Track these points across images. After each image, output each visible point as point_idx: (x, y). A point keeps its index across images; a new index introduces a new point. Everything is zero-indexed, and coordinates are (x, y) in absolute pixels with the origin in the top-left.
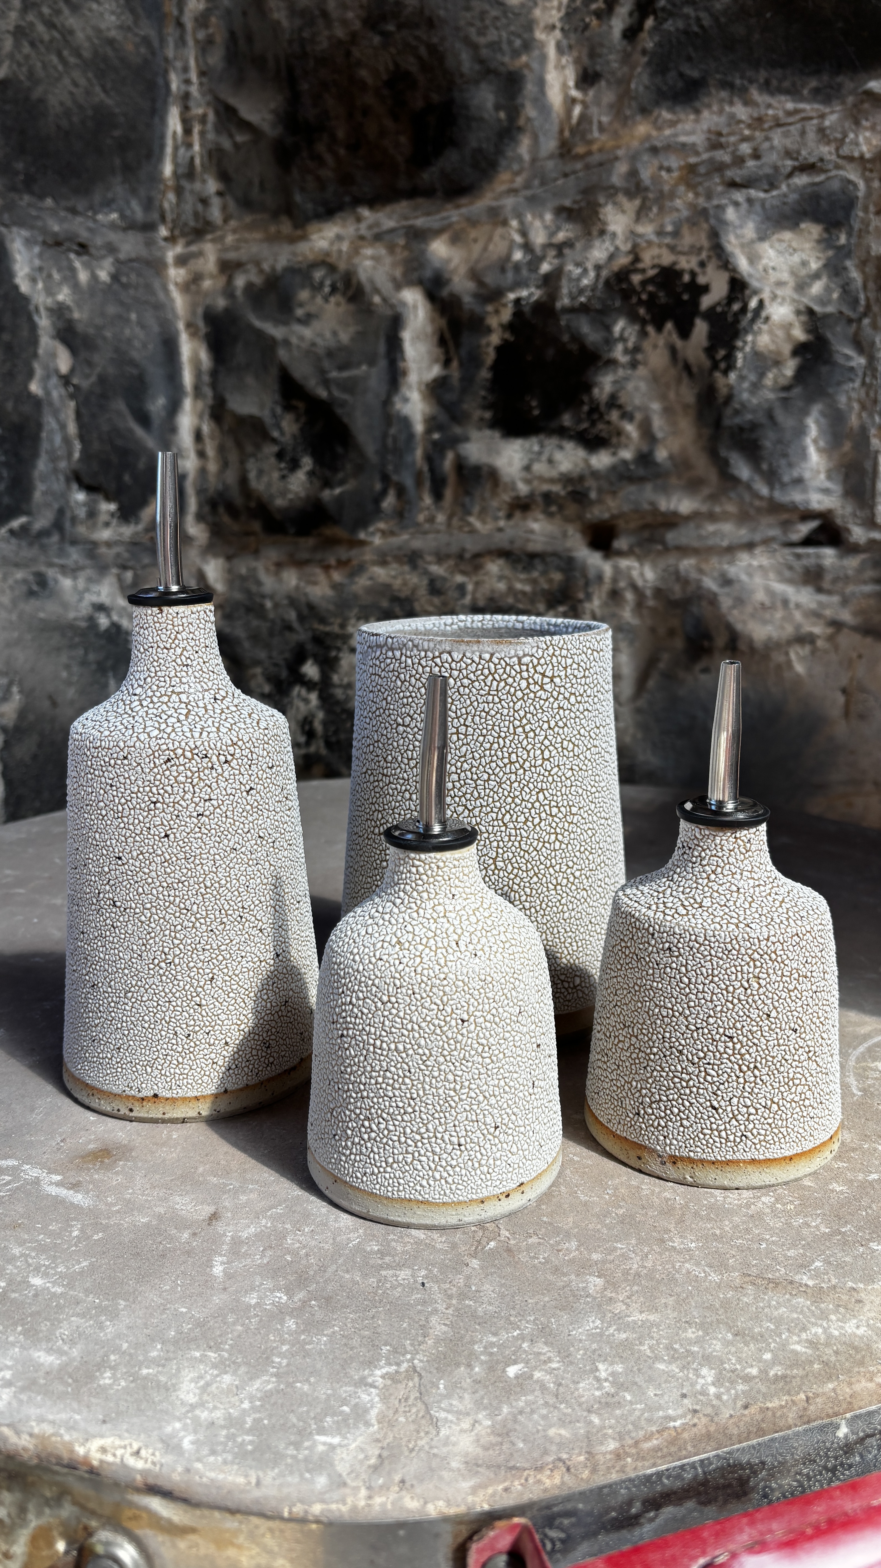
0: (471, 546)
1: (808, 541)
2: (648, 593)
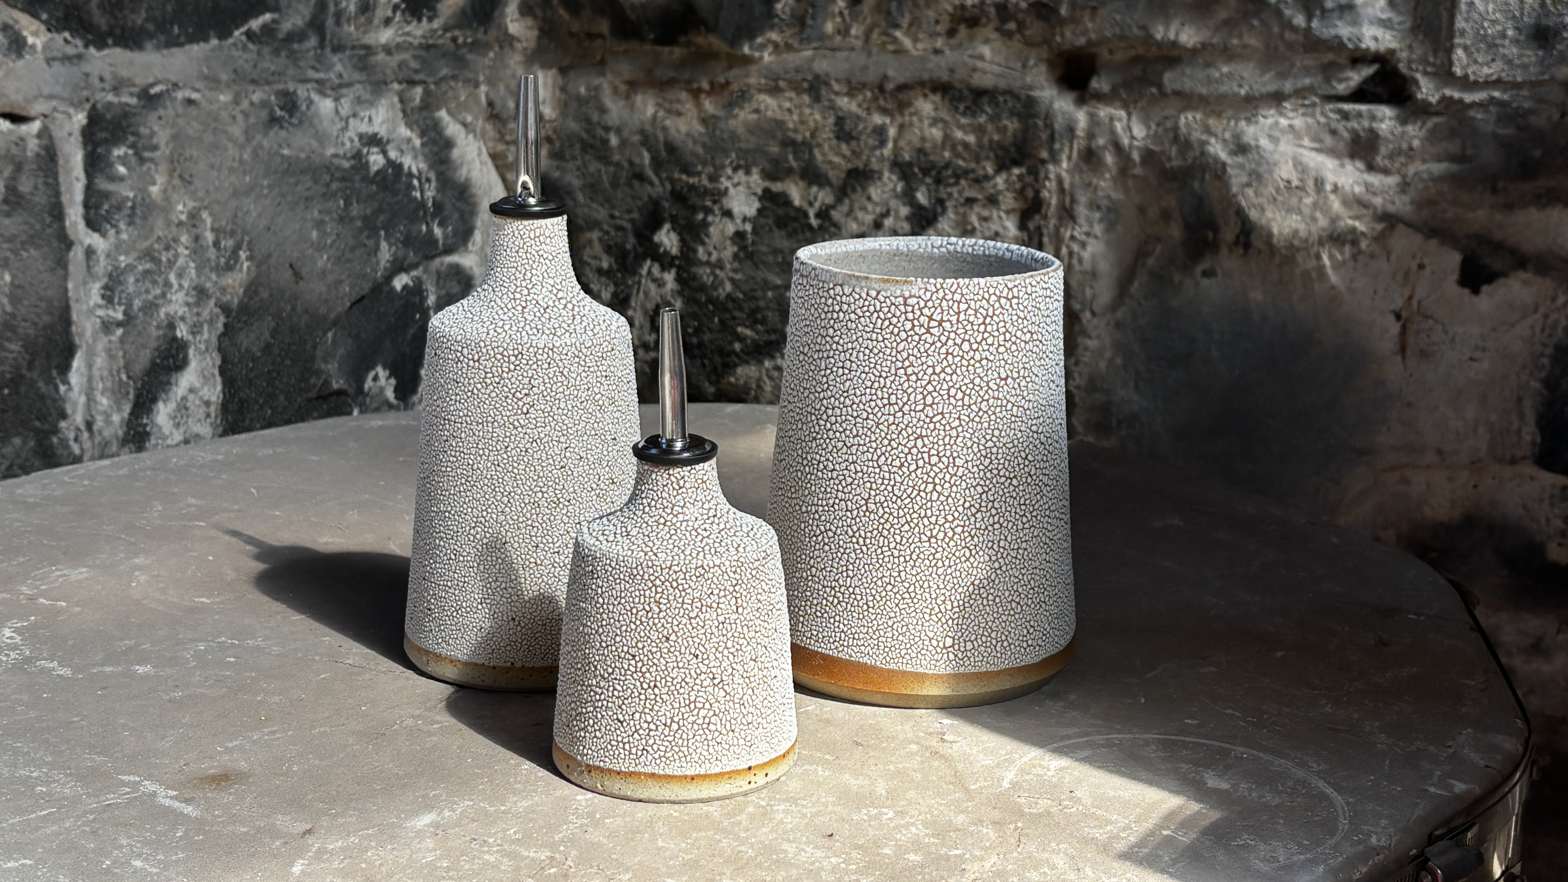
0: (896, 73)
1: (1359, 95)
2: (1136, 156)
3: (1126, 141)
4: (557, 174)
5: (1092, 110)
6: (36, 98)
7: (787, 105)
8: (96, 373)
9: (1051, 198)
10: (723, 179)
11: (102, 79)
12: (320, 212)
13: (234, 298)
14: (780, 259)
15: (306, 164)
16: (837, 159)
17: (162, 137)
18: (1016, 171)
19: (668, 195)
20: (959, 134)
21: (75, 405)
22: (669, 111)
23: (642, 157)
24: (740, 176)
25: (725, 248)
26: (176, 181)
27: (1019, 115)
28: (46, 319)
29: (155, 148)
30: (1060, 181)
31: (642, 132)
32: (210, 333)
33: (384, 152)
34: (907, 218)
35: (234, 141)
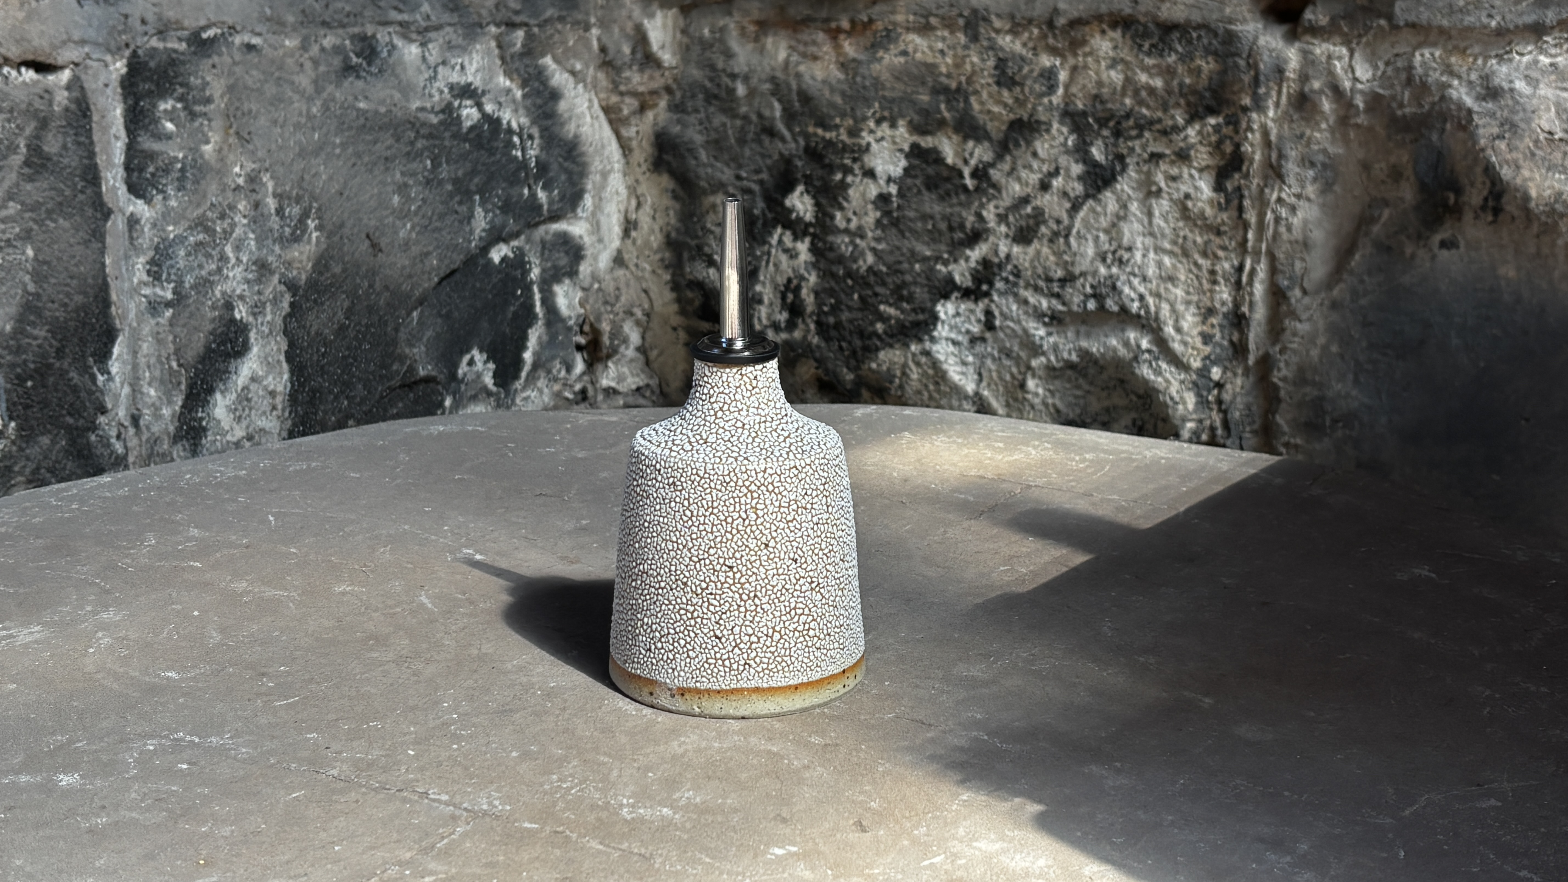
3: (1347, 84)
4: (677, 129)
5: (1305, 46)
6: (64, 43)
7: (940, 45)
8: (142, 361)
9: (1253, 152)
10: (864, 134)
11: (144, 22)
12: (403, 174)
13: (302, 274)
14: (930, 227)
15: (386, 120)
16: (996, 109)
17: (217, 88)
18: (1212, 121)
19: (801, 152)
20: (1143, 78)
21: (117, 396)
22: (804, 55)
23: (772, 108)
24: (885, 129)
25: (866, 214)
26: (232, 140)
27: (1215, 54)
28: (79, 299)
29: (209, 101)
30: (1265, 133)
31: (773, 79)
32: (273, 313)
33: (479, 106)
34: (1080, 178)
35: (302, 93)
